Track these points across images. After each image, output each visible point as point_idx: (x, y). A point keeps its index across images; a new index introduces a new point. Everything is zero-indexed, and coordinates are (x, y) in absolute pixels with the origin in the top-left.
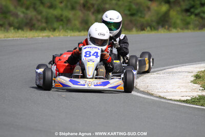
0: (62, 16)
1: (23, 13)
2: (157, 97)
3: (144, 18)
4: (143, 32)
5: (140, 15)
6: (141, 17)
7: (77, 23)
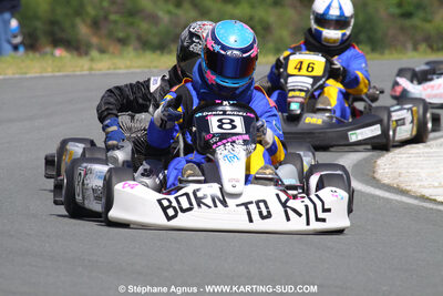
1: (170, 12)
2: (416, 198)
3: (430, 21)
6: (424, 20)
7: (285, 34)
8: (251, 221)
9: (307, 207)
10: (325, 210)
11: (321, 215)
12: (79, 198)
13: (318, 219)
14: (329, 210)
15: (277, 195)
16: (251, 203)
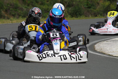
0: (48, 9)
1: (26, 7)
3: (95, 9)
4: (97, 17)
5: (93, 8)
6: (94, 9)
8: (62, 60)
9: (76, 56)
10: (81, 57)
11: (80, 58)
12: (16, 55)
13: (79, 59)
14: (82, 57)
15: (68, 53)
16: (62, 55)
